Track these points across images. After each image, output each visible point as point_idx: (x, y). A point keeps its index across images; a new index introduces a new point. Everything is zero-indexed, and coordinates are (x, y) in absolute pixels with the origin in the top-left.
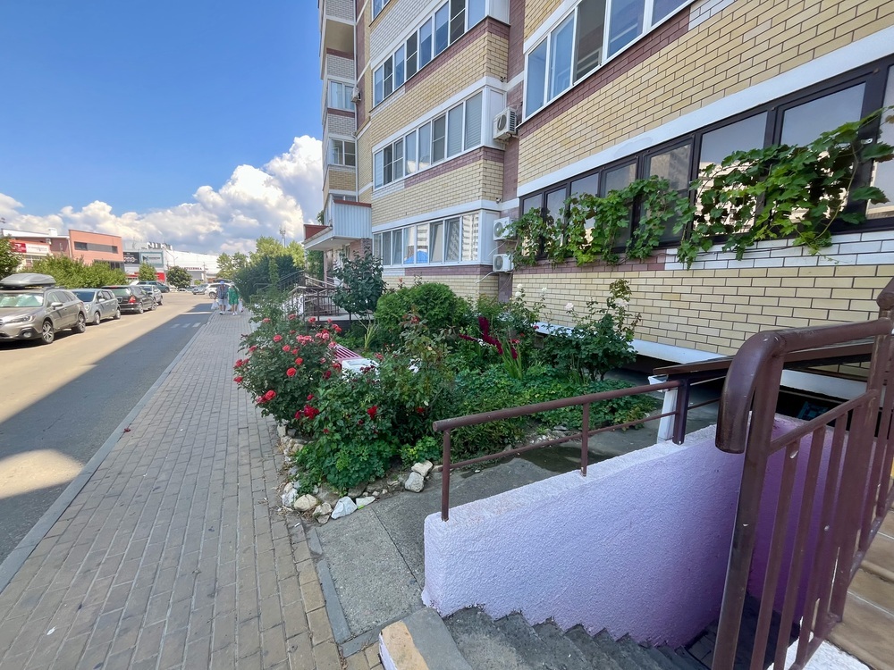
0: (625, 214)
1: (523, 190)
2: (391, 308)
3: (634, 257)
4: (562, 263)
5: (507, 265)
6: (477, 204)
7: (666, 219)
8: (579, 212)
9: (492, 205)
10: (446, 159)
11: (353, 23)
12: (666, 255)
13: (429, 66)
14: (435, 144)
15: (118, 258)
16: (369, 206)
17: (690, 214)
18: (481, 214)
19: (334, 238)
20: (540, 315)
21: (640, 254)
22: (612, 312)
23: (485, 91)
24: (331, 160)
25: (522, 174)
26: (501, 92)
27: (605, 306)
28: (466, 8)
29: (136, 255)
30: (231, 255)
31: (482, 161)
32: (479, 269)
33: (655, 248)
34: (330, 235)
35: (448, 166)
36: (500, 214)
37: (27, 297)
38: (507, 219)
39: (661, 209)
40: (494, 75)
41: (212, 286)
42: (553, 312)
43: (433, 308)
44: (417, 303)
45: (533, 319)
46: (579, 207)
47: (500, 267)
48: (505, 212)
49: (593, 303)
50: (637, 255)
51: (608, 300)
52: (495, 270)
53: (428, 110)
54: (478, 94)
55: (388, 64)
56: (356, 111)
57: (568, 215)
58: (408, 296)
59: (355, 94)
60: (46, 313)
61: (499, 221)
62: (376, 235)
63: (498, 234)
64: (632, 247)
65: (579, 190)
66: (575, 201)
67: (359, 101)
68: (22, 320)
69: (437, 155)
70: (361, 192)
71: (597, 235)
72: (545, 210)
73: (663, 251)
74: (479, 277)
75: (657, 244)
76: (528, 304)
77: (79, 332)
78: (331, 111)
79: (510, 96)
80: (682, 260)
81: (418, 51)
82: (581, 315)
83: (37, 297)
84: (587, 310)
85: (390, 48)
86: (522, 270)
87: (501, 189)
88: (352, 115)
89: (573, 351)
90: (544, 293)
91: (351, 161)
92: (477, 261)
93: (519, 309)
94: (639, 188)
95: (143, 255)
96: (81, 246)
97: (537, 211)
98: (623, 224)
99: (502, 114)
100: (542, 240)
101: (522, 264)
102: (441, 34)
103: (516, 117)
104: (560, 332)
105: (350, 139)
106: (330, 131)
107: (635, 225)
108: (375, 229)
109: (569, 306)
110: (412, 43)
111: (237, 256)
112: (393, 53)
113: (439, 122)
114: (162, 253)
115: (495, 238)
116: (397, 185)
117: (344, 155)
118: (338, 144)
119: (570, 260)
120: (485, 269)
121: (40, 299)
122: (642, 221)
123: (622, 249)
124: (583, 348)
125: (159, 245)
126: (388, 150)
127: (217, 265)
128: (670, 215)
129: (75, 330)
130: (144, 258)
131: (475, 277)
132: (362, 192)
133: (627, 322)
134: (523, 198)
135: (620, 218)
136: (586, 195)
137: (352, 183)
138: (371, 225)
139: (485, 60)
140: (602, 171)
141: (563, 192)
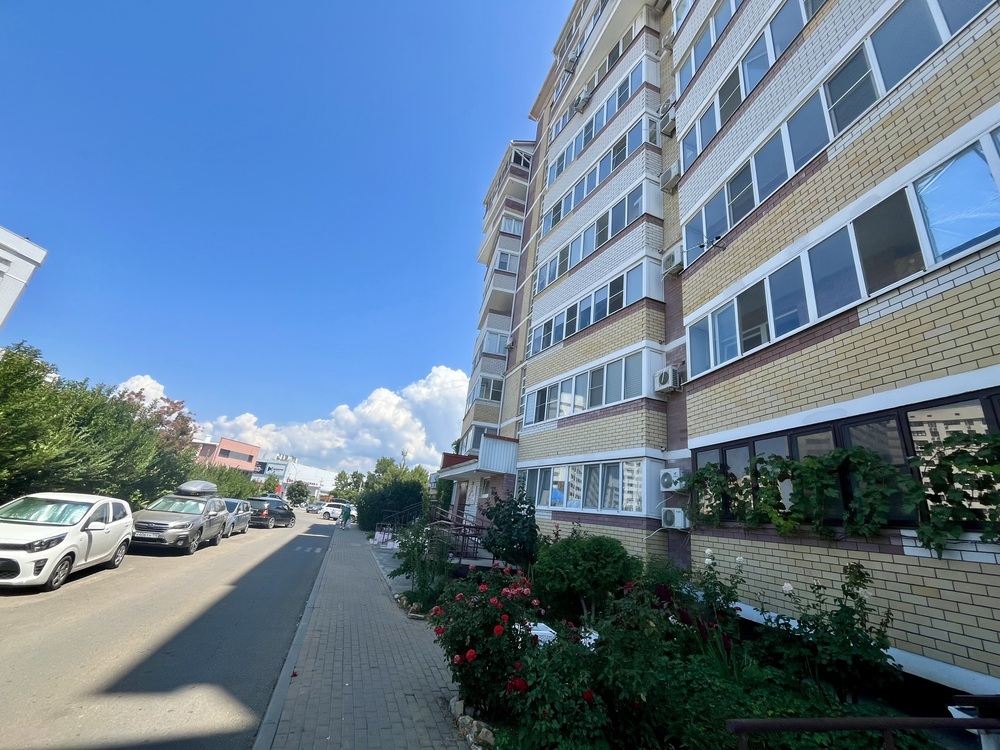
0: (832, 482)
1: (695, 442)
2: (555, 561)
3: (856, 534)
4: (757, 529)
5: (680, 520)
6: (641, 451)
7: (888, 494)
8: (768, 472)
9: (657, 453)
10: (604, 406)
11: (514, 292)
12: (901, 537)
13: (587, 329)
14: (592, 391)
15: (251, 467)
16: (517, 441)
17: (919, 492)
18: (645, 462)
19: (477, 470)
20: (739, 593)
21: (865, 531)
22: (850, 603)
23: (644, 352)
24: (477, 396)
25: (693, 427)
26: (660, 352)
27: (840, 595)
28: (625, 290)
29: (263, 465)
30: (349, 473)
31: (644, 411)
32: (645, 523)
33: (883, 526)
34: (473, 467)
35: (606, 412)
36: (666, 464)
37: (194, 503)
38: (677, 470)
39: (878, 482)
40: (653, 339)
41: (329, 506)
42: (767, 593)
43: (604, 567)
44: (585, 557)
45: (731, 596)
46: (769, 468)
47: (671, 522)
48: (672, 462)
49: (819, 587)
50: (860, 532)
51: (843, 587)
52: (664, 526)
53: (586, 362)
54: (638, 353)
55: (548, 326)
56: (508, 355)
57: (756, 474)
58: (574, 548)
59: (509, 342)
60: (202, 521)
61: (667, 471)
62: (521, 471)
63: (668, 485)
64: (851, 521)
65: (764, 450)
66: (761, 461)
67: (512, 348)
68: (183, 527)
69: (594, 399)
70: (503, 425)
71: (797, 501)
72: (724, 467)
73: (895, 532)
74: (645, 532)
75: (885, 522)
76: (723, 576)
77: (215, 544)
78: (486, 355)
79: (669, 356)
80: (926, 545)
81: (578, 317)
82: (804, 602)
83: (200, 505)
84: (813, 596)
85: (551, 313)
86: (702, 530)
87: (665, 437)
88: (504, 358)
89: (805, 652)
90: (741, 565)
91: (497, 396)
92: (643, 514)
93: (709, 580)
94: (844, 457)
95: (269, 465)
96: (225, 453)
97: (714, 466)
98: (833, 493)
99: (664, 370)
100: (726, 499)
101: (702, 524)
102: (600, 307)
103: (680, 375)
104: (781, 621)
105: (499, 378)
106: (482, 371)
107: (847, 496)
108: (520, 465)
109: (788, 587)
110: (572, 311)
111: (355, 475)
112: (553, 317)
113: (597, 373)
114: (286, 466)
115: (663, 489)
116: (548, 424)
117: (491, 391)
118: (485, 382)
119: (767, 526)
120: (652, 524)
121: (201, 506)
122: (857, 494)
123: (838, 522)
124: (820, 648)
125: (287, 457)
126: (542, 393)
127: (334, 482)
128: (894, 491)
129: (213, 542)
130: (270, 469)
131: (640, 531)
132: (506, 425)
133: (874, 620)
134: (695, 451)
135: (827, 486)
136: (775, 456)
137: (495, 416)
138: (517, 461)
139: (644, 328)
140: (792, 434)
141: (745, 450)
